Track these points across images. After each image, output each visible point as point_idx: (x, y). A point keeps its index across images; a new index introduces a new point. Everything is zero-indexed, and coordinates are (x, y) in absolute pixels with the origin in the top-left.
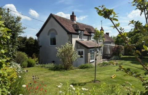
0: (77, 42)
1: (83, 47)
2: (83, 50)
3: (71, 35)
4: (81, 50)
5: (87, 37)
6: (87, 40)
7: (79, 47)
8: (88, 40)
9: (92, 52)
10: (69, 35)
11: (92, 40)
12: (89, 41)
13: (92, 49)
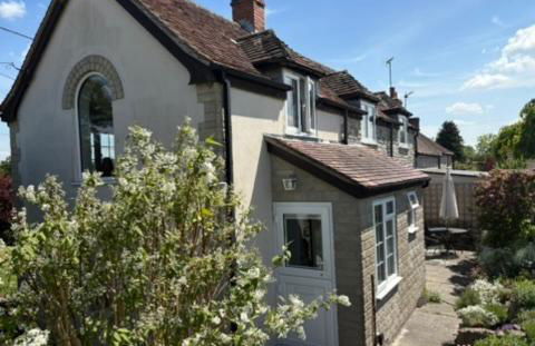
0: (272, 148)
1: (321, 186)
2: (323, 211)
3: (217, 87)
4: (301, 210)
5: (336, 119)
6: (335, 137)
7: (289, 185)
8: (344, 142)
9: (386, 217)
10: (205, 89)
11: (364, 140)
12: (350, 145)
13: (383, 202)
